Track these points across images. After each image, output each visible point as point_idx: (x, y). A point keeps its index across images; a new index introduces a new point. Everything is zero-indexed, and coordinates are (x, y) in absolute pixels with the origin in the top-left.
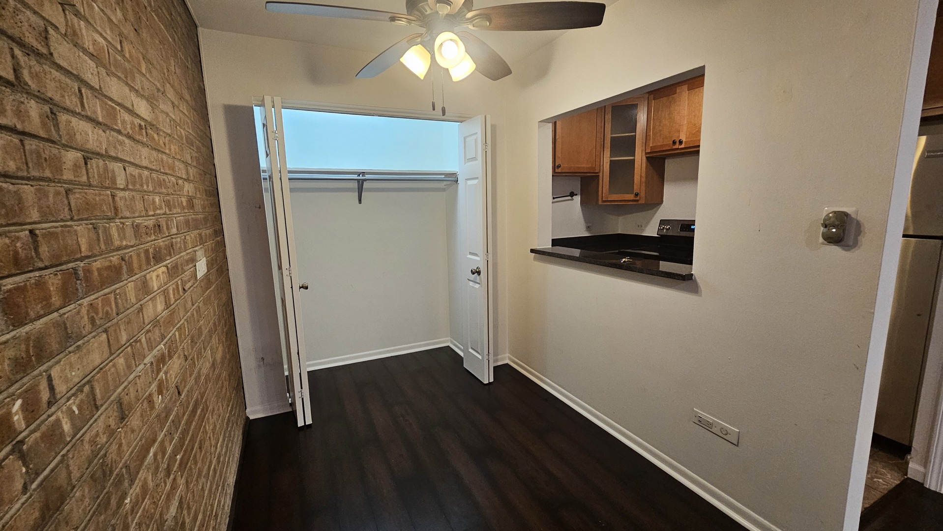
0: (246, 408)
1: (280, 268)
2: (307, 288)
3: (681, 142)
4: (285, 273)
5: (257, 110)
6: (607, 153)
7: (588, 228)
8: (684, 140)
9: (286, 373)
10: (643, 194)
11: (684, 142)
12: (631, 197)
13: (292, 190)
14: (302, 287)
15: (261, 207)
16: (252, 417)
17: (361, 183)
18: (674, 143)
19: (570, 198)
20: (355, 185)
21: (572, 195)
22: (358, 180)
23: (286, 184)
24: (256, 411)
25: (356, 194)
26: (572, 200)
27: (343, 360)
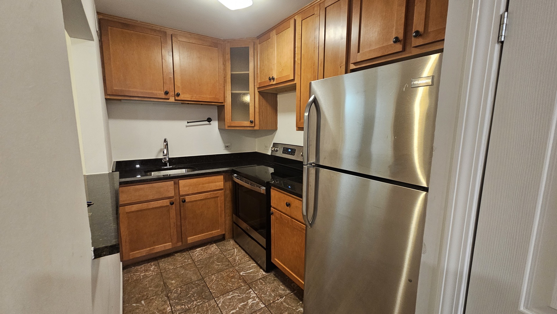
3: (273, 79)
6: (229, 87)
7: (227, 147)
8: (275, 77)
10: (257, 122)
11: (275, 79)
12: (247, 123)
18: (270, 79)
19: (207, 122)
21: (209, 120)
26: (210, 124)
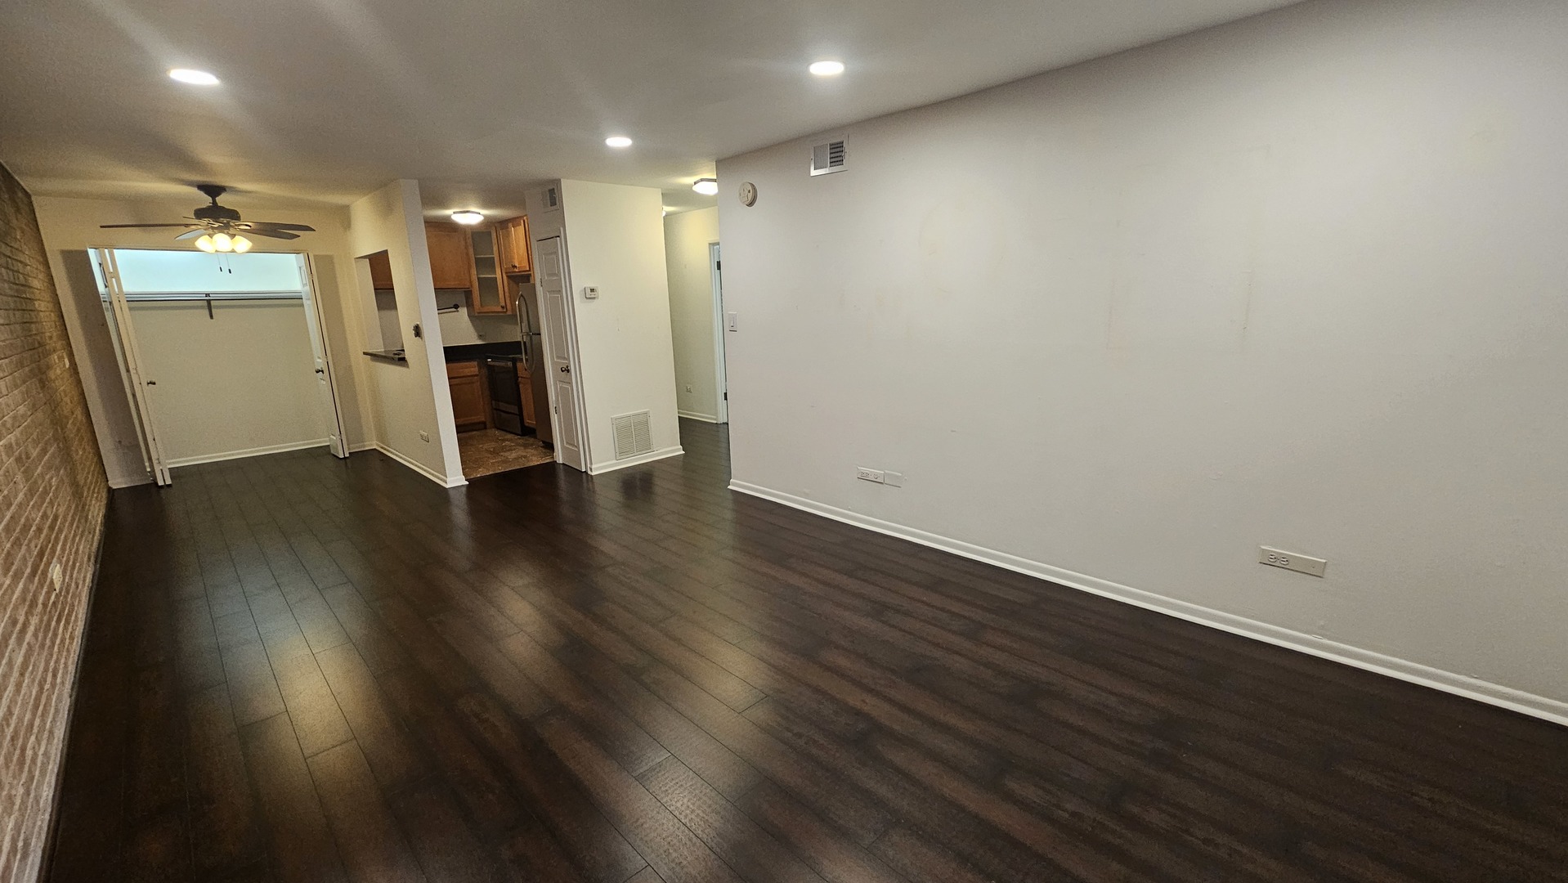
0: (108, 481)
1: (128, 371)
2: (154, 384)
4: (132, 372)
5: (92, 253)
6: (474, 271)
7: (480, 337)
9: (148, 470)
10: (509, 307)
12: (498, 309)
13: (131, 309)
14: (150, 383)
15: (104, 324)
16: (114, 487)
17: (209, 301)
18: (515, 266)
19: (454, 310)
20: (205, 303)
21: (456, 307)
22: (207, 300)
23: (125, 305)
24: (117, 481)
25: (207, 312)
26: (458, 311)
27: (210, 458)
